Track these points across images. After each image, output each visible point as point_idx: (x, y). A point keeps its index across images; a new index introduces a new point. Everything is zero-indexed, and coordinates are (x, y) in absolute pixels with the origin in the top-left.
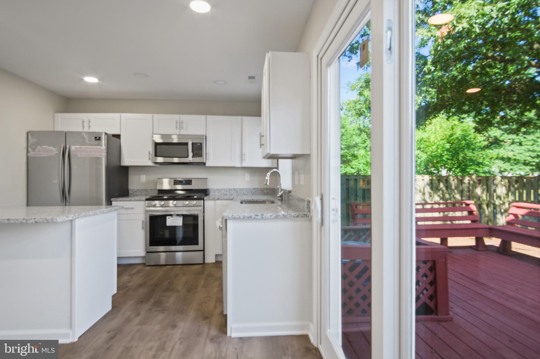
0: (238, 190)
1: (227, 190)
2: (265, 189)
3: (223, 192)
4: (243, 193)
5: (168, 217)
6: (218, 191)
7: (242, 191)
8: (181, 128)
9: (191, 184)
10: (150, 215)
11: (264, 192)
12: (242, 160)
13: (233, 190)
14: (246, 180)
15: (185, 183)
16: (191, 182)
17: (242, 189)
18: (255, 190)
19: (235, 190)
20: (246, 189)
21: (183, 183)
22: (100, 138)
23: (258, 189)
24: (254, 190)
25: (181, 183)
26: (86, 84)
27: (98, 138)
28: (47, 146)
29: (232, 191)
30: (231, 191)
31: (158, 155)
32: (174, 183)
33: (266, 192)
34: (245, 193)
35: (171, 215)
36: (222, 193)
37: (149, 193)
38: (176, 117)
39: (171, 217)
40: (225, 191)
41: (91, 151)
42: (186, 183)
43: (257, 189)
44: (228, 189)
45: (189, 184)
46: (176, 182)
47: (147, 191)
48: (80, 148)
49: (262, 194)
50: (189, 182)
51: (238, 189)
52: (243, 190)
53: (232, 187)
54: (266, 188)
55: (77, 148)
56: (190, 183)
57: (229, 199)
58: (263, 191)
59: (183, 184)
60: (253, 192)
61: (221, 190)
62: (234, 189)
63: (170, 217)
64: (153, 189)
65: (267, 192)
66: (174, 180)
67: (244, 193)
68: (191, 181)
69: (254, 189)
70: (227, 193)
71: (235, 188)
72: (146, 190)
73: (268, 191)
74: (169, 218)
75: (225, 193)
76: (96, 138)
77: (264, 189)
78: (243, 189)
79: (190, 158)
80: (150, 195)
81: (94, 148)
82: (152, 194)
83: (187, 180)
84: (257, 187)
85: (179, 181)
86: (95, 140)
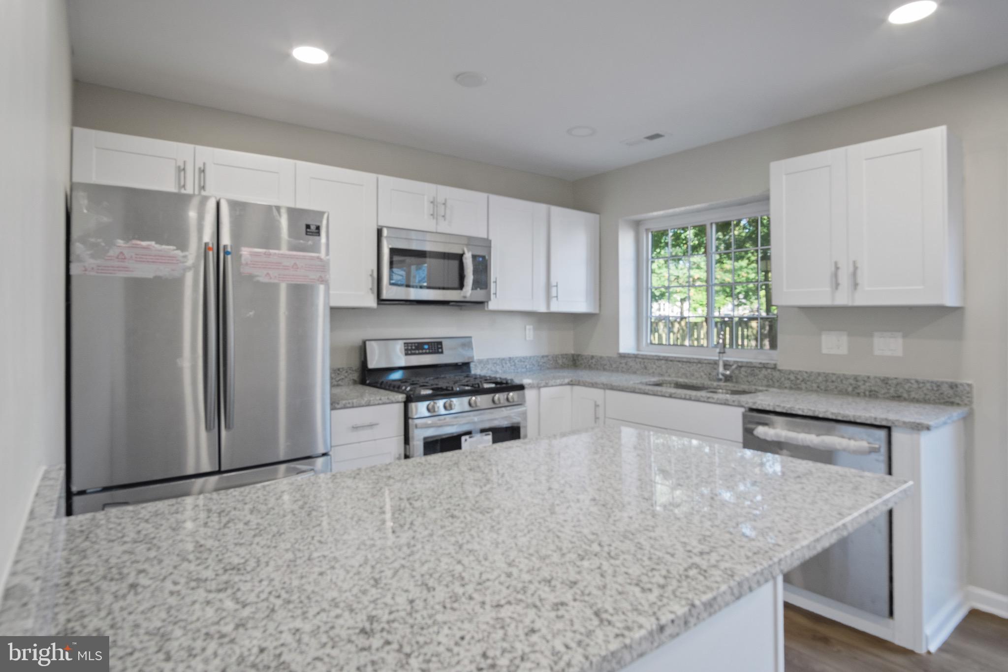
0: (516, 361)
1: (498, 362)
2: (560, 357)
3: (489, 366)
4: (524, 366)
5: (463, 438)
6: (482, 365)
7: (522, 363)
8: (441, 218)
9: (442, 352)
10: (425, 439)
12: (549, 298)
13: (508, 362)
14: (528, 339)
15: (429, 349)
16: (442, 348)
17: (524, 358)
18: (545, 359)
19: (511, 361)
20: (530, 358)
21: (424, 351)
22: (318, 228)
23: (550, 357)
24: (542, 360)
25: (421, 351)
27: (313, 228)
28: (153, 243)
29: (506, 363)
30: (504, 365)
32: (406, 350)
33: (560, 362)
34: (528, 366)
35: (469, 433)
36: (488, 369)
38: (429, 190)
39: (470, 437)
40: (494, 363)
41: (294, 267)
42: (431, 351)
43: (547, 356)
44: (499, 359)
45: (438, 353)
46: (410, 348)
48: (265, 253)
49: (555, 368)
50: (436, 347)
51: (517, 358)
52: (523, 360)
53: (505, 355)
54: (562, 355)
55: (257, 255)
56: (440, 350)
57: (564, 383)
58: (556, 361)
59: (426, 353)
60: (541, 364)
61: (488, 361)
62: (510, 359)
63: (467, 437)
65: (563, 363)
66: (405, 343)
67: (526, 366)
68: (441, 343)
69: (543, 357)
71: (511, 356)
73: (565, 361)
74: (466, 440)
75: (493, 369)
76: (308, 227)
78: (525, 358)
79: (464, 289)
80: (336, 383)
81: (304, 258)
82: (339, 380)
83: (431, 343)
84: (546, 354)
85: (416, 345)
86: (307, 233)
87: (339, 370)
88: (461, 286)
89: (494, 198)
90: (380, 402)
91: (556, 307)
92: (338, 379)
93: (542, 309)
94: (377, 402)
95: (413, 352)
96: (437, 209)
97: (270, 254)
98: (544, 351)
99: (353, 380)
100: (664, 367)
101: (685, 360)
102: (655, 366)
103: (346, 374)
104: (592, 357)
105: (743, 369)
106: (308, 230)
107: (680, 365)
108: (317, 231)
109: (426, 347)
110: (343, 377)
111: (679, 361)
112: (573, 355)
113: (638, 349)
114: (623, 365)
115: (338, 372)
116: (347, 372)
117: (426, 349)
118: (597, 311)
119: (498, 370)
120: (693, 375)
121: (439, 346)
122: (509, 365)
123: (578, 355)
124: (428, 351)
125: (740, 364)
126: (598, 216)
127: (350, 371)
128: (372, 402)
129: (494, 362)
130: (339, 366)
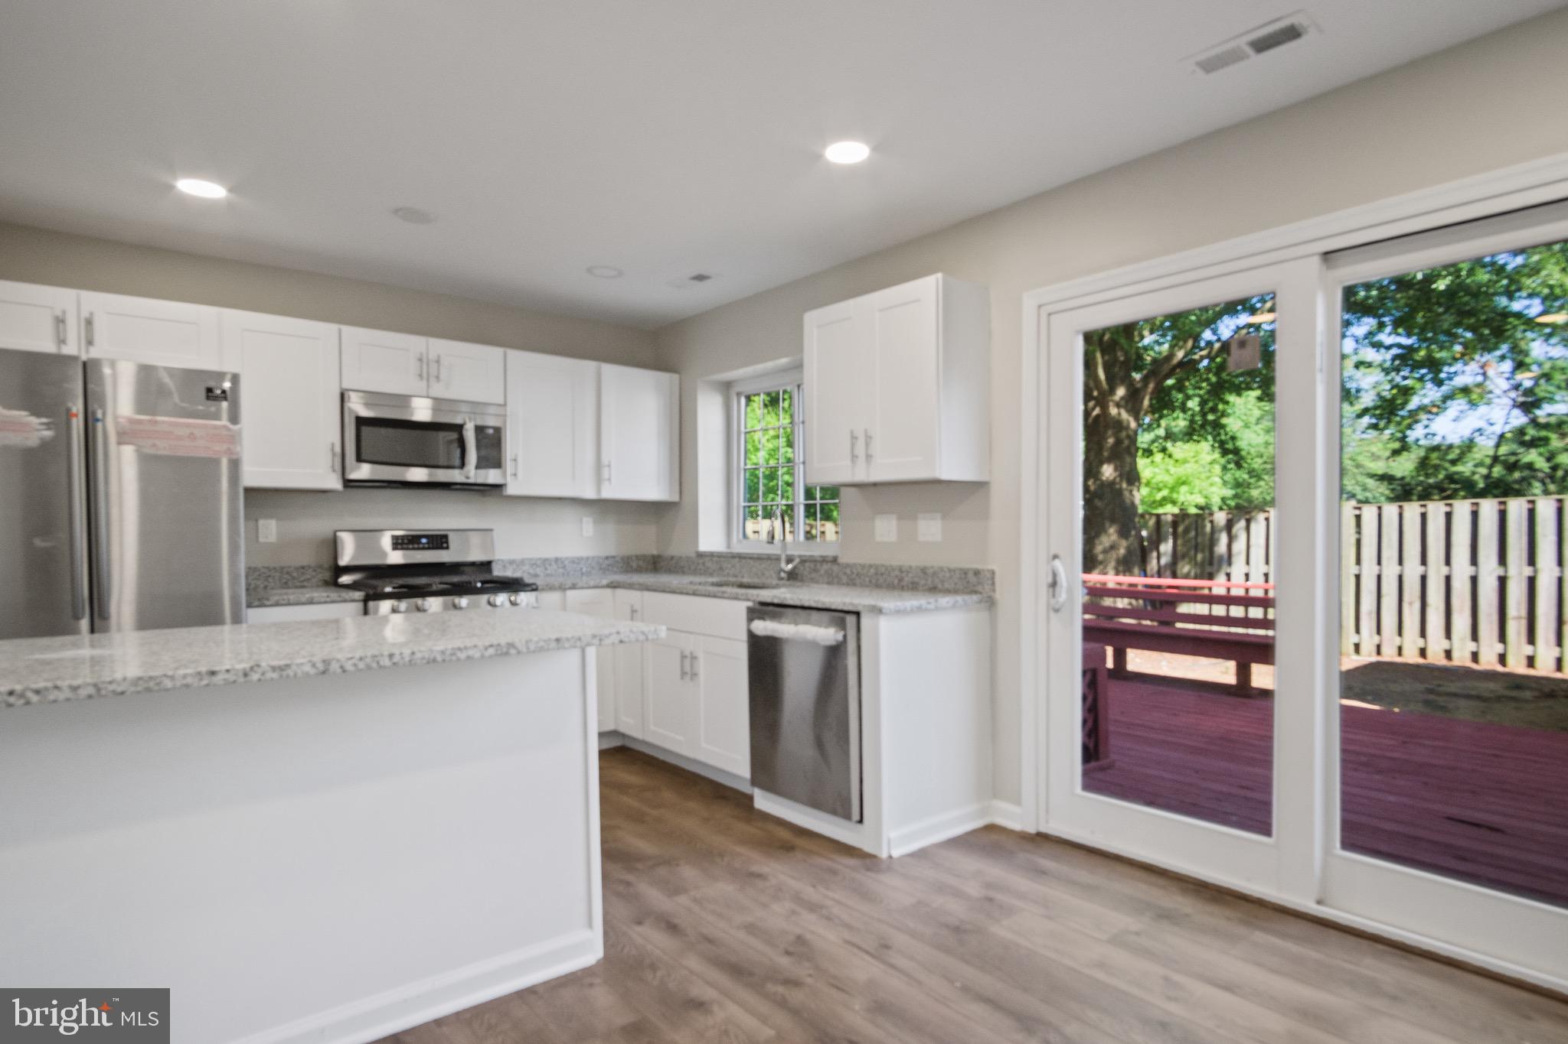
0: (566, 563)
1: (539, 562)
2: (634, 558)
3: (526, 568)
4: (578, 569)
6: (515, 566)
7: (575, 565)
8: (432, 379)
9: (447, 548)
11: (631, 567)
12: (599, 481)
13: (553, 563)
14: (585, 534)
15: (428, 543)
16: (447, 542)
17: (578, 559)
18: (610, 561)
19: (559, 562)
20: (588, 558)
21: (421, 546)
22: (224, 392)
23: (617, 559)
24: (607, 562)
25: (416, 546)
26: (185, 201)
27: (217, 392)
29: (550, 565)
30: (547, 566)
31: (364, 456)
32: (395, 543)
33: (634, 565)
34: (584, 570)
37: (294, 578)
38: (417, 344)
40: (534, 564)
41: (192, 437)
42: (431, 546)
43: (613, 557)
44: (540, 559)
45: (442, 548)
46: (401, 541)
47: (288, 573)
48: (150, 421)
50: (439, 541)
51: (567, 558)
52: (577, 561)
53: (550, 554)
54: (636, 556)
56: (445, 545)
58: (628, 563)
59: (423, 549)
60: (603, 566)
61: (523, 561)
62: (557, 560)
64: (309, 567)
65: (638, 565)
66: (392, 536)
67: (581, 569)
68: (446, 537)
69: (607, 558)
70: (539, 571)
71: (559, 557)
72: (282, 568)
73: (641, 563)
75: (531, 571)
76: (209, 390)
77: (632, 556)
78: (580, 559)
79: (466, 469)
80: (298, 584)
81: (206, 426)
82: (304, 580)
83: (432, 536)
84: (613, 553)
85: (410, 538)
86: (208, 398)
87: (303, 568)
88: (463, 465)
89: (513, 354)
90: (328, 599)
91: (609, 493)
92: (302, 579)
93: (590, 494)
94: (323, 600)
95: (405, 546)
96: (428, 369)
97: (156, 422)
98: (611, 551)
99: (325, 581)
100: (738, 565)
101: (755, 556)
102: (729, 566)
103: (314, 573)
104: (672, 558)
105: (807, 564)
106: (210, 394)
107: (752, 562)
108: (223, 395)
109: (424, 540)
110: (308, 577)
111: (751, 558)
112: (653, 557)
113: (729, 546)
114: (701, 566)
115: (302, 570)
116: (315, 571)
117: (424, 544)
118: (675, 498)
119: (539, 573)
120: (763, 574)
121: (444, 540)
122: (555, 566)
123: (659, 557)
124: (426, 546)
125: (804, 558)
126: (676, 377)
127: (319, 570)
128: (315, 600)
129: (533, 562)
130: (305, 563)
